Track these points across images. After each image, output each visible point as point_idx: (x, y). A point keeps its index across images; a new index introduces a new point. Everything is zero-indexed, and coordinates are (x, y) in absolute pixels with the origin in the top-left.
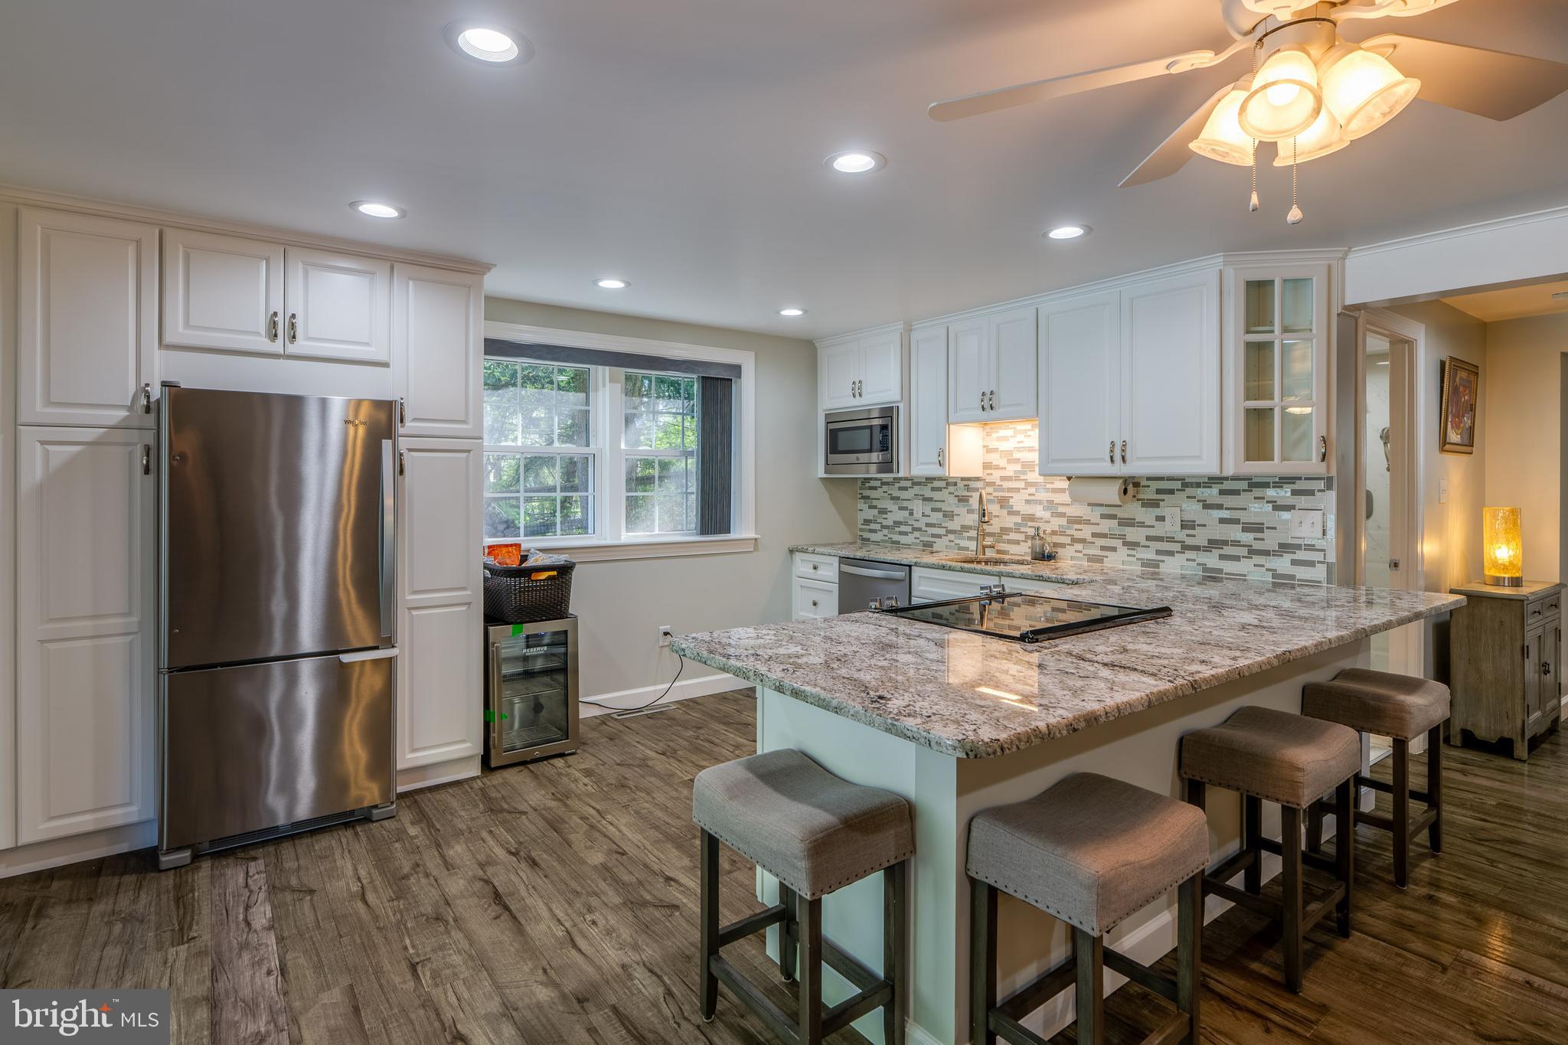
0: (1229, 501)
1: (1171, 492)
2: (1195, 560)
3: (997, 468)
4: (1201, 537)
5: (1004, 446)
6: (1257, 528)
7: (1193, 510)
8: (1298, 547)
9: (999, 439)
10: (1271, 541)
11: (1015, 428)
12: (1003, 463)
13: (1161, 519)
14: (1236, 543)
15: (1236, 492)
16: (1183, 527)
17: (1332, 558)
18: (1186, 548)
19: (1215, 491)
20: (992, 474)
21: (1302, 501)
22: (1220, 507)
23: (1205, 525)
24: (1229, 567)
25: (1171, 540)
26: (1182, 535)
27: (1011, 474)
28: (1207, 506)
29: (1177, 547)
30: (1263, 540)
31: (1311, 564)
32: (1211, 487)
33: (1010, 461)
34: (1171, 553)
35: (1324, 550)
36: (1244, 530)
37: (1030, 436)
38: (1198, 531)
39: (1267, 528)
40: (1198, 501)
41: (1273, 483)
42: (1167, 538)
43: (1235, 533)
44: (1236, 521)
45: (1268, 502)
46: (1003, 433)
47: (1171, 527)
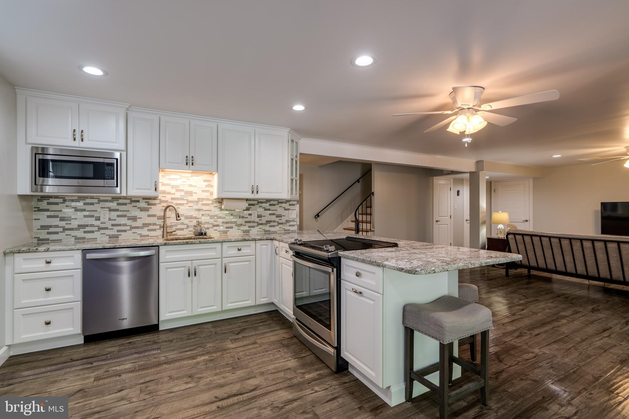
0: (272, 208)
1: (254, 205)
2: (262, 228)
3: (169, 193)
4: (264, 220)
5: (173, 183)
6: (279, 216)
7: (261, 211)
8: (291, 221)
9: (170, 179)
10: (283, 220)
11: (181, 175)
12: (173, 191)
13: (250, 215)
14: (274, 221)
15: (274, 205)
16: (258, 217)
17: (298, 224)
18: (259, 224)
19: (268, 204)
20: (166, 196)
21: (291, 207)
22: (269, 210)
23: (265, 216)
24: (272, 229)
25: (254, 222)
26: (257, 220)
27: (179, 197)
28: (266, 210)
29: (256, 224)
30: (282, 219)
31: (293, 226)
32: (267, 203)
33: (177, 190)
34: (254, 227)
35: (297, 221)
36: (277, 217)
37: (190, 179)
38: (263, 218)
39: (283, 216)
40: (263, 208)
41: (285, 202)
42: (252, 221)
43: (273, 218)
44: (274, 214)
45: (283, 208)
46: (173, 176)
47: (254, 218)
